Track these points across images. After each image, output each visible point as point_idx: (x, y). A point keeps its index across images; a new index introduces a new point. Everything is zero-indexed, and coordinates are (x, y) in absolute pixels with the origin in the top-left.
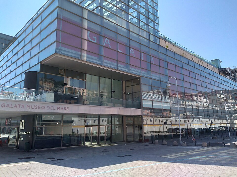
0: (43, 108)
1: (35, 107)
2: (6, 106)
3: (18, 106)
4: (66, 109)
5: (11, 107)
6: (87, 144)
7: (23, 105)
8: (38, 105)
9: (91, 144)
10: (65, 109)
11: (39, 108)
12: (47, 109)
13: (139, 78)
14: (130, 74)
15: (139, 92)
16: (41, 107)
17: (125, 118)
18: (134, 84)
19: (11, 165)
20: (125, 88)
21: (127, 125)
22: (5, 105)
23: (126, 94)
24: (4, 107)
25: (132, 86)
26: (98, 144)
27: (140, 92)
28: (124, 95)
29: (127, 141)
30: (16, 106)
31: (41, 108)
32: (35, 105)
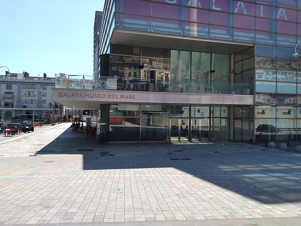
0: (103, 96)
1: (94, 95)
2: (63, 96)
3: (75, 95)
4: (132, 97)
5: (68, 96)
6: (174, 139)
7: (81, 94)
8: (97, 93)
9: (179, 140)
10: (130, 97)
11: (99, 97)
12: (108, 98)
13: (253, 47)
14: (233, 41)
15: (251, 69)
16: (101, 95)
17: (232, 108)
18: (245, 57)
19: (55, 156)
20: (234, 64)
21: (235, 118)
22: (62, 94)
23: (235, 74)
24: (61, 96)
25: (243, 60)
26: (190, 140)
27: (253, 69)
28: (232, 75)
29: (234, 141)
30: (73, 95)
31: (101, 97)
32: (94, 93)
